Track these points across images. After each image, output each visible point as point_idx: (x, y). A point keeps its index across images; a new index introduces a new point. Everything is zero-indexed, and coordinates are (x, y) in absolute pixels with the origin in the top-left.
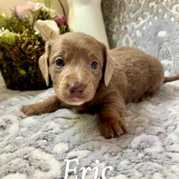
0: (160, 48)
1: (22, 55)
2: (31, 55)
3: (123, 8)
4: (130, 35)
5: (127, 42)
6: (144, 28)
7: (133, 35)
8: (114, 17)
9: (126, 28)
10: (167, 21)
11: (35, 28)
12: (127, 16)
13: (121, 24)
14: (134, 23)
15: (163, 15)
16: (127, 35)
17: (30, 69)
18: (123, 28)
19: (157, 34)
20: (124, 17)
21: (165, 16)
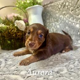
1: (9, 35)
2: (13, 35)
3: (51, 17)
4: (54, 27)
5: (53, 30)
7: (55, 27)
8: (47, 20)
9: (52, 24)
10: (67, 23)
11: (15, 24)
12: (53, 20)
14: (56, 22)
16: (53, 27)
17: (12, 40)
18: (51, 24)
20: (51, 20)
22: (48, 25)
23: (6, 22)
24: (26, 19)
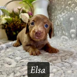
0: (71, 25)
4: (58, 20)
6: (64, 17)
8: (52, 13)
10: (73, 13)
13: (55, 16)
15: (72, 11)
18: (56, 17)
19: (69, 19)
20: (56, 13)
21: (73, 11)
22: (54, 18)
23: (13, 14)
24: (30, 12)
